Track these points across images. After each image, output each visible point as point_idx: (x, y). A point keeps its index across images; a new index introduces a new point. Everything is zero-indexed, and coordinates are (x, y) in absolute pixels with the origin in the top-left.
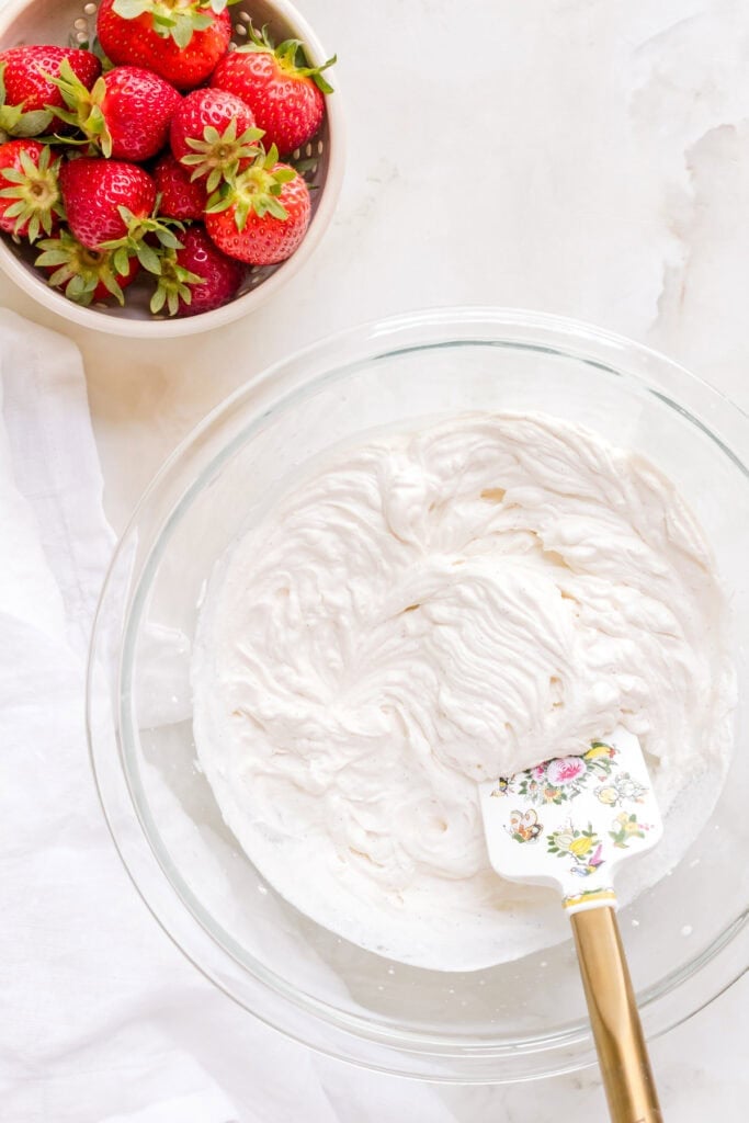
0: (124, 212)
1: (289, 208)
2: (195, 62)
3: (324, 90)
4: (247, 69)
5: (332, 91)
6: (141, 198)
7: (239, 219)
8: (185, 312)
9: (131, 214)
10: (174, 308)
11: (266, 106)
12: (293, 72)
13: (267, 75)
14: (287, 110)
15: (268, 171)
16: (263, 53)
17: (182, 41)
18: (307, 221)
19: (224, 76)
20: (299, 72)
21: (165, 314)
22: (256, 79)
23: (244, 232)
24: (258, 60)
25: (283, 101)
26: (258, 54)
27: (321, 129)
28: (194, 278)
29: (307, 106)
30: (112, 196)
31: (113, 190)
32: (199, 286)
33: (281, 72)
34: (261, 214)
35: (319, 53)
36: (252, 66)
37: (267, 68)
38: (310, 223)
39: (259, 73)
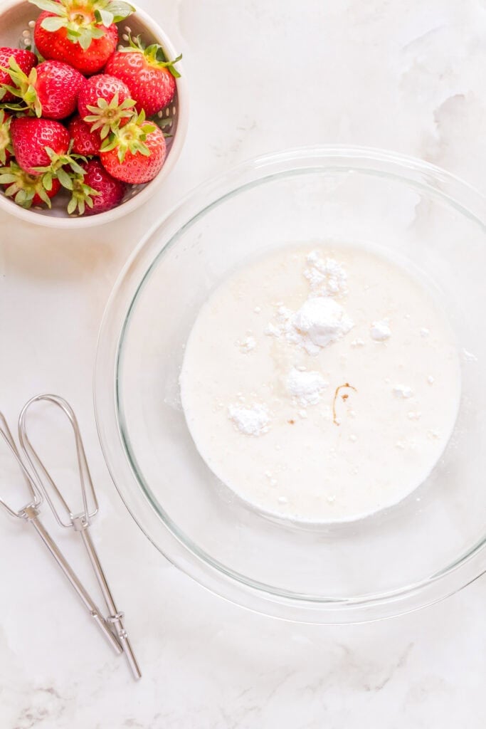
0: (49, 151)
1: (152, 149)
2: (94, 58)
3: (175, 75)
4: (126, 62)
5: (180, 76)
6: (60, 142)
7: (121, 155)
8: (89, 212)
9: (53, 152)
10: (82, 211)
11: (138, 85)
12: (155, 64)
13: (139, 66)
14: (150, 86)
15: (139, 126)
16: (137, 53)
17: (85, 46)
18: (164, 157)
19: (112, 67)
20: (159, 64)
21: (76, 213)
22: (132, 68)
23: (124, 163)
24: (134, 57)
25: (149, 82)
26: (133, 53)
27: (173, 100)
28: (94, 192)
29: (164, 85)
30: (41, 141)
31: (43, 138)
32: (97, 197)
33: (148, 64)
34: (134, 153)
35: (172, 53)
36: (129, 60)
37: (139, 62)
38: (166, 159)
39: (134, 65)
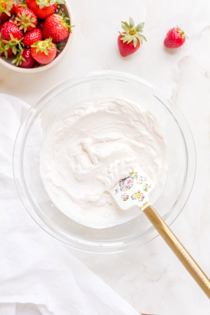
0: (11, 35)
1: (49, 53)
2: (43, 13)
3: (70, 32)
4: (54, 20)
6: (17, 35)
7: (37, 51)
8: (19, 66)
9: (13, 37)
10: (17, 64)
11: (55, 29)
13: (58, 23)
14: (59, 32)
15: (49, 43)
16: (60, 18)
17: (41, 7)
18: (53, 58)
19: (49, 19)
20: (66, 25)
21: (15, 64)
22: (55, 22)
23: (37, 54)
24: (57, 19)
25: (59, 30)
26: (58, 17)
27: (66, 40)
28: (24, 60)
29: (64, 33)
30: (10, 30)
32: (24, 62)
33: (62, 24)
34: (42, 52)
35: (72, 23)
36: (55, 19)
37: (59, 21)
